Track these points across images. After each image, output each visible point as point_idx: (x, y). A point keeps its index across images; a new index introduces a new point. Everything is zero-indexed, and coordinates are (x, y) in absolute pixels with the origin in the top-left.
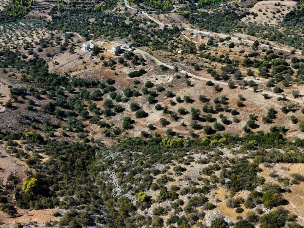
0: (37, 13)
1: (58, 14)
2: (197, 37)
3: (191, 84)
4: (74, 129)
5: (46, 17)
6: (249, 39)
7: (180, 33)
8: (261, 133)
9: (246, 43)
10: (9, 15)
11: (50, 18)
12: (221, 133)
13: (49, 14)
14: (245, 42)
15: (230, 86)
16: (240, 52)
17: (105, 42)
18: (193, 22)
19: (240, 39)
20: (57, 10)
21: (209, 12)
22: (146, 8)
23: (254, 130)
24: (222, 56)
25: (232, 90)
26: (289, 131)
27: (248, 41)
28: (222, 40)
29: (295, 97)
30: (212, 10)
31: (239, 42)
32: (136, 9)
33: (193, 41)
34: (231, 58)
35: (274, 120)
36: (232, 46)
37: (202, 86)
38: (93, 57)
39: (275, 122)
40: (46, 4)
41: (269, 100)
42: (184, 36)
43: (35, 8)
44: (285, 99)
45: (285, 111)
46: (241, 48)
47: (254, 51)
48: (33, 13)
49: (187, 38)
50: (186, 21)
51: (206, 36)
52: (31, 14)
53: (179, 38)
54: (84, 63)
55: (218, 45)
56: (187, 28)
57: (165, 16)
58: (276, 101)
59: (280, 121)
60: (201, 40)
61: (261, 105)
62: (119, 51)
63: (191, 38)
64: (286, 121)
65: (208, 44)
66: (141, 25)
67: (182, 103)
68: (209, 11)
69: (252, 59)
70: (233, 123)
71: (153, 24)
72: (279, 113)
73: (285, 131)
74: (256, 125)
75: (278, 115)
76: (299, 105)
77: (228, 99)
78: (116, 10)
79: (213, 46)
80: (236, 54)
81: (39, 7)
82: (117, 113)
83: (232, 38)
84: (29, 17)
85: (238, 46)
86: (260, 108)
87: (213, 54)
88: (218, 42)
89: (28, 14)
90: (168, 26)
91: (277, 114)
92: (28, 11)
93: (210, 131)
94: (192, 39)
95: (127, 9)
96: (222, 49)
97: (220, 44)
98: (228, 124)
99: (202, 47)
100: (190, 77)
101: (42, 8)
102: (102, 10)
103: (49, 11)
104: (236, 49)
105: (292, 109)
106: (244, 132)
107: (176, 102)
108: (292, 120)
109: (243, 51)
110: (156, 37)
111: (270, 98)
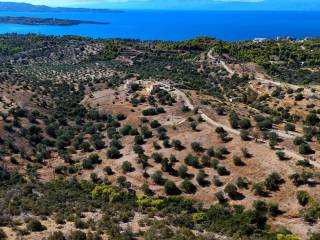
0: (123, 59)
1: (141, 60)
2: (264, 87)
3: (198, 128)
4: (33, 158)
5: (128, 62)
7: (247, 83)
8: (239, 209)
11: (131, 63)
12: (187, 196)
13: (133, 60)
15: (242, 137)
16: (308, 107)
17: (151, 82)
18: (273, 73)
19: (314, 91)
20: (142, 57)
21: (312, 71)
23: (232, 202)
24: (281, 109)
25: (244, 142)
26: (285, 214)
28: (291, 91)
31: (312, 94)
32: (215, 59)
33: (258, 91)
34: (291, 113)
35: (272, 192)
36: (300, 98)
37: (209, 133)
38: (128, 94)
39: (271, 197)
40: (134, 51)
41: (283, 163)
42: (251, 85)
43: (123, 53)
44: (307, 164)
45: (298, 181)
46: (311, 102)
48: (120, 58)
49: (253, 87)
50: (263, 72)
51: (274, 87)
53: (243, 87)
54: (117, 98)
55: (284, 97)
57: (240, 65)
58: (294, 165)
59: (280, 196)
60: (267, 90)
61: (267, 168)
62: (157, 90)
63: (257, 87)
64: (290, 198)
65: (272, 95)
67: (168, 149)
70: (213, 186)
71: (223, 72)
72: (286, 184)
74: (241, 194)
75: (283, 187)
81: (127, 53)
83: (305, 89)
84: (114, 61)
85: (308, 99)
86: (264, 172)
87: (271, 105)
88: (285, 94)
89: (115, 58)
90: (238, 75)
93: (172, 190)
95: (207, 58)
96: (288, 100)
97: (287, 95)
98: (204, 186)
100: (204, 121)
101: (129, 54)
102: (183, 58)
103: (134, 57)
104: (304, 103)
105: (310, 180)
106: (218, 202)
107: (162, 146)
108: (299, 198)
109: (313, 106)
110: (219, 85)
111: (287, 159)
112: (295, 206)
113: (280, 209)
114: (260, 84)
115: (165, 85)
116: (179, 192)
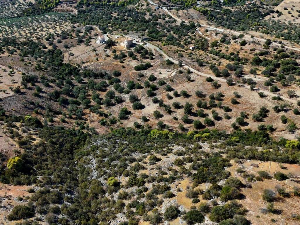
0: (65, 6)
1: (84, 8)
2: (211, 33)
3: (192, 79)
4: (74, 117)
5: (72, 11)
6: (262, 37)
7: (195, 30)
8: (249, 131)
9: (258, 42)
10: (39, 8)
11: (76, 12)
12: (211, 128)
13: (76, 8)
14: (258, 40)
15: (228, 83)
16: (251, 50)
17: (119, 36)
18: (211, 19)
19: (252, 37)
20: (84, 4)
21: (233, 10)
22: (168, 4)
23: (242, 128)
24: (232, 54)
25: (230, 87)
26: (277, 130)
27: (260, 39)
28: (235, 38)
29: (290, 97)
30: (236, 8)
31: (252, 40)
32: (157, 5)
33: (207, 37)
34: (240, 56)
35: (264, 118)
36: (244, 43)
37: (201, 82)
38: (105, 50)
39: (265, 121)
41: (264, 99)
42: (199, 32)
44: (279, 99)
45: (277, 110)
46: (252, 46)
47: (265, 50)
48: (61, 6)
49: (201, 34)
50: (204, 18)
51: (219, 33)
52: (59, 7)
53: (194, 34)
54: (97, 55)
55: (230, 42)
56: (203, 24)
57: (184, 13)
58: (271, 100)
59: (270, 120)
60: (215, 37)
61: (254, 104)
62: (131, 45)
63: (206, 34)
64: (276, 120)
65: (220, 41)
66: (160, 21)
67: (179, 98)
68: (233, 8)
69: (262, 58)
70: (224, 119)
71: (171, 20)
72: (270, 112)
73: (272, 130)
74: (246, 122)
75: (269, 115)
76: (292, 105)
77: (223, 96)
78: (139, 6)
79: (225, 43)
80: (246, 52)
81: (67, 1)
82: (116, 103)
83: (245, 36)
84: (57, 10)
85: (250, 44)
86: (254, 106)
87: (223, 50)
88: (230, 40)
89: (56, 7)
90: (185, 22)
91: (269, 113)
92: (57, 4)
93: (199, 126)
94: (206, 36)
95: (149, 5)
96: (234, 46)
97: (232, 41)
98: (219, 120)
99: (215, 44)
100: (192, 72)
101: (69, 1)
102: (125, 5)
103: (75, 5)
104: (247, 47)
105: (285, 108)
106: (233, 129)
107: (173, 96)
108: (282, 120)
109: (254, 49)
110: (172, 32)
111: (265, 96)
112: (280, 124)
113: (274, 127)
114: (207, 31)
115: (138, 40)
116: (204, 127)
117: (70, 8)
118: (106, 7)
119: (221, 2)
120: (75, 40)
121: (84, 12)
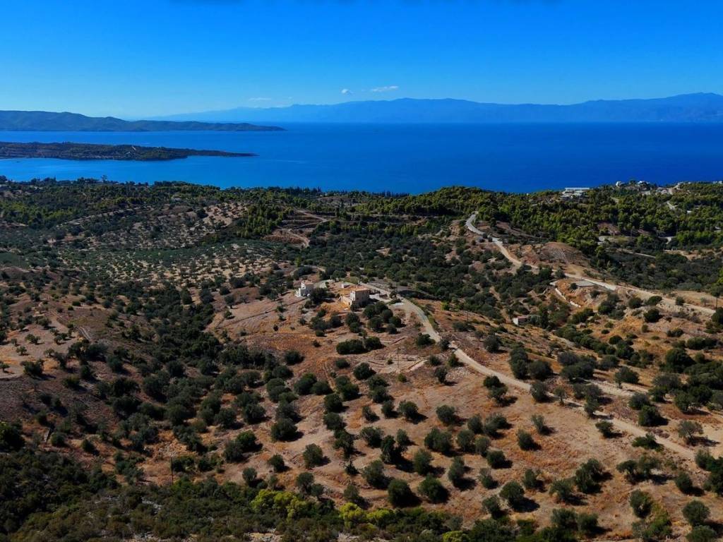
0: (289, 233)
1: (327, 236)
2: (584, 293)
3: (448, 378)
5: (300, 242)
6: (705, 303)
7: (548, 284)
8: (528, 527)
9: (695, 314)
10: (235, 234)
11: (306, 243)
12: (434, 508)
13: (309, 235)
14: (693, 310)
15: (534, 395)
16: (670, 334)
17: (351, 284)
18: (601, 265)
19: (681, 302)
20: (329, 229)
21: (689, 257)
22: (509, 233)
23: (514, 517)
24: (616, 340)
25: (538, 405)
26: (610, 534)
27: (699, 309)
28: (636, 303)
29: (688, 444)
30: (700, 252)
31: (677, 309)
32: (482, 233)
33: (571, 302)
34: (636, 347)
35: (589, 496)
36: (654, 317)
37: (471, 387)
38: (304, 309)
39: (586, 504)
40: (311, 218)
41: (610, 443)
42: (556, 289)
43: (289, 223)
44: (651, 444)
45: (634, 476)
46: (676, 324)
47: (709, 335)
48: (281, 232)
49: (560, 294)
50: (581, 261)
51: (602, 293)
52: (276, 234)
53: (541, 294)
54: (282, 319)
55: (622, 314)
56: (574, 274)
57: (534, 248)
58: (630, 445)
59: (602, 502)
60: (590, 300)
61: (579, 452)
62: (363, 301)
63: (570, 294)
64: (620, 505)
65: (599, 309)
67: (393, 420)
68: (690, 253)
70: (479, 488)
71: (502, 262)
72: (613, 481)
73: (595, 531)
74: (533, 502)
75: (608, 487)
76: (683, 466)
77: (509, 426)
78: (442, 235)
79: (611, 317)
80: (657, 338)
81: (296, 223)
83: (665, 299)
84: (269, 240)
85: (669, 319)
86: (574, 460)
87: (597, 331)
88: (625, 308)
89: (270, 233)
90: (530, 268)
91: (607, 483)
92: (273, 228)
93: (403, 497)
94: (570, 298)
95: (465, 232)
96: (629, 320)
97: (628, 312)
98: (463, 489)
99: (582, 318)
101: (300, 224)
102: (415, 232)
103: (311, 230)
104: (662, 326)
105: (655, 472)
106: (489, 516)
107: (381, 416)
108: (635, 505)
109: (680, 333)
110: (492, 289)
111: (618, 435)
113: (601, 524)
114: (574, 287)
115: (381, 291)
116: (416, 501)
117: (298, 237)
118: (373, 236)
119: (667, 240)
120: (255, 291)
121: (324, 244)
